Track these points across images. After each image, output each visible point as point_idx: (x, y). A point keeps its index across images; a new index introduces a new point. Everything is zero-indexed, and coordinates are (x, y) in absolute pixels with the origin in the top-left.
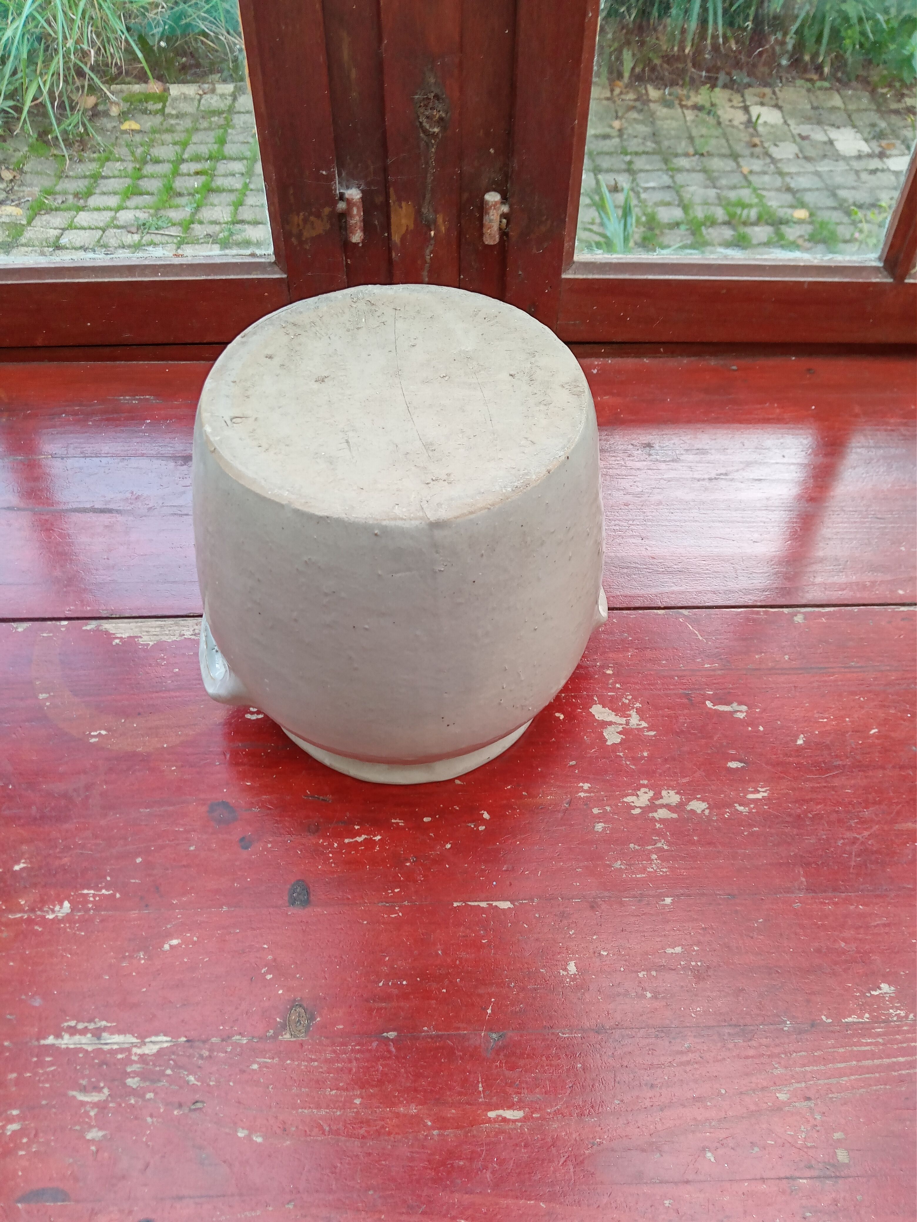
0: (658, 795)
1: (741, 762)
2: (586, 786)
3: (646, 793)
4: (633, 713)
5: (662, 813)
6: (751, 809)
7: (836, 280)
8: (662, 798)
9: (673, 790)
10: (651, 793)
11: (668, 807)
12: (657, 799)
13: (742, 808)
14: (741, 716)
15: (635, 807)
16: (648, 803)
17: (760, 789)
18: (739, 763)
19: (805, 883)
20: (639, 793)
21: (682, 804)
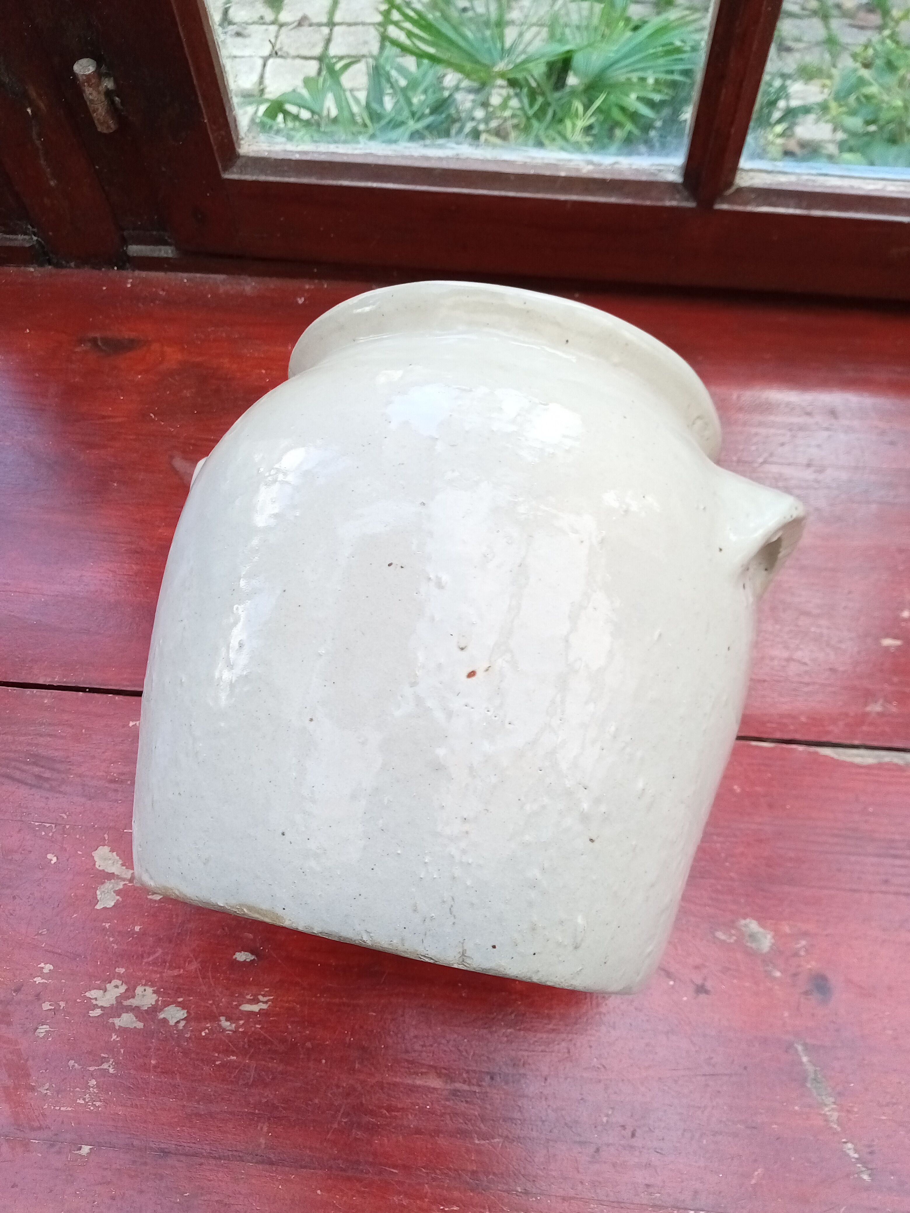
0: (130, 993)
1: (252, 953)
2: (48, 968)
3: (117, 987)
5: (127, 1020)
6: (237, 1027)
7: (613, 200)
8: (133, 997)
9: (152, 986)
10: (122, 989)
11: (136, 1010)
12: (128, 998)
13: (228, 1023)
15: (96, 1007)
16: (115, 1002)
17: (261, 998)
18: (250, 955)
19: (263, 1146)
20: (108, 985)
21: (154, 1010)
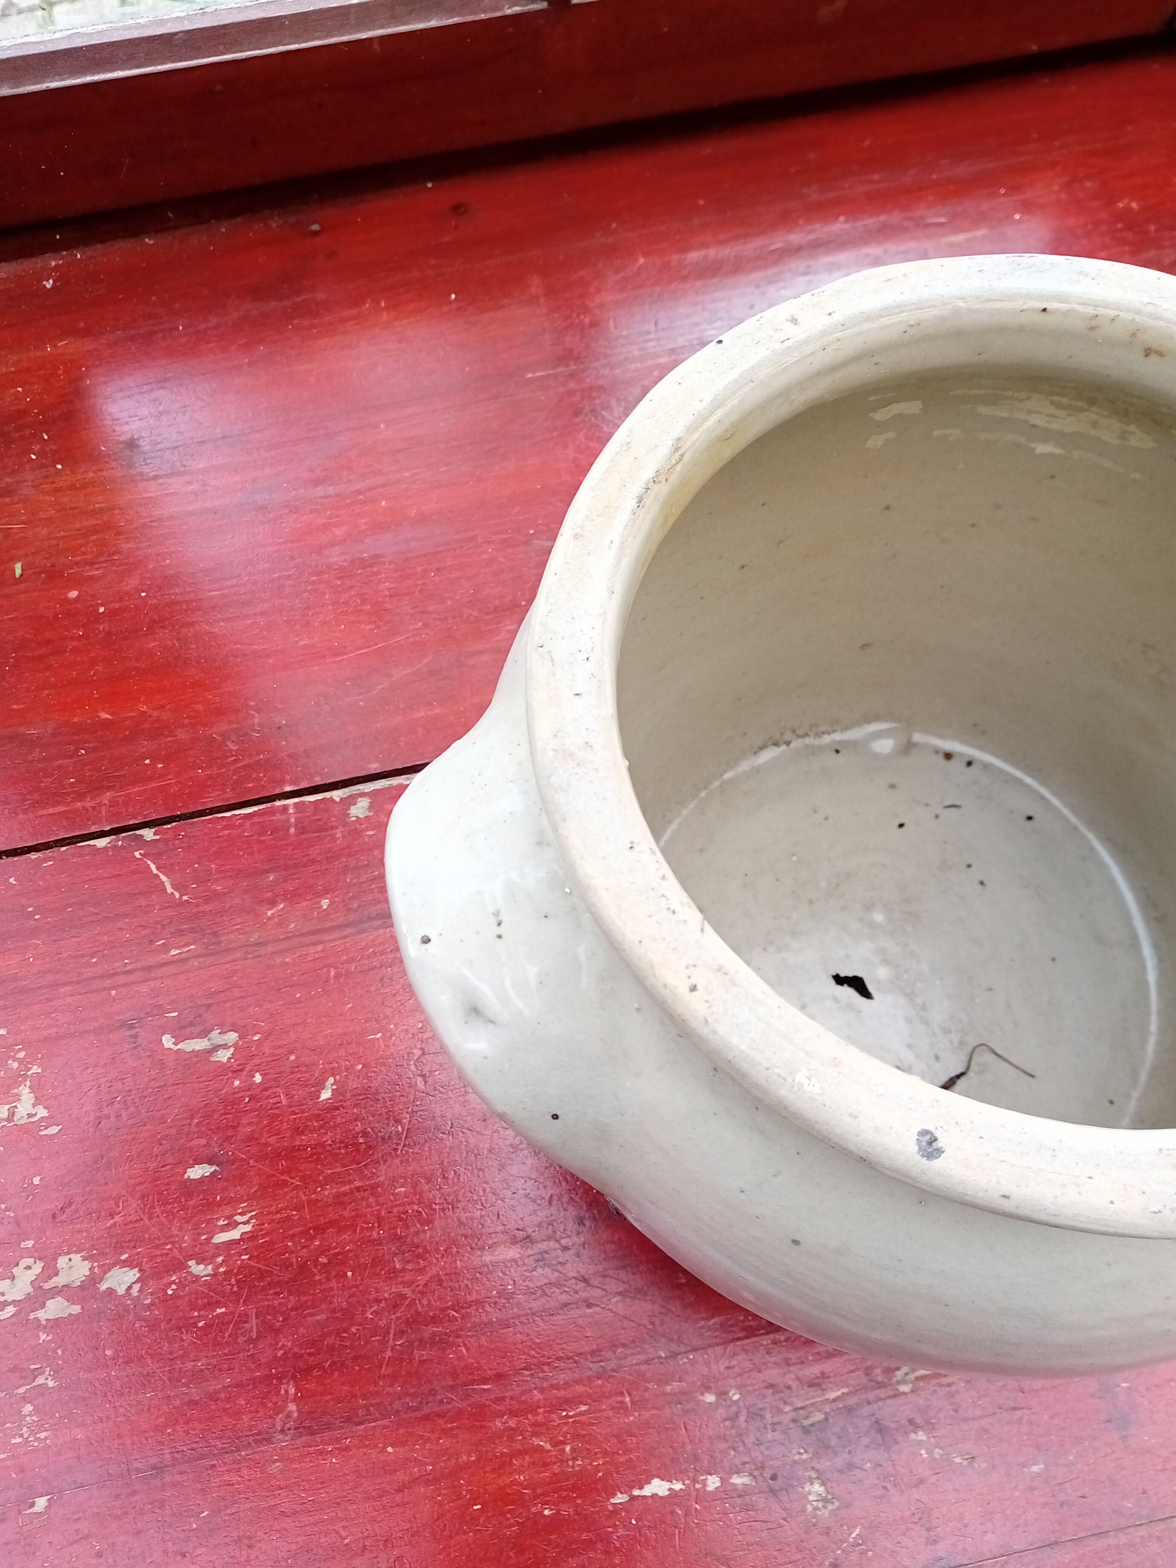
0: (50, 1270)
1: (210, 1162)
3: (29, 1268)
4: (25, 1092)
5: (55, 1308)
6: (216, 1268)
7: (433, 23)
8: (57, 1274)
9: (79, 1251)
10: (38, 1268)
11: (65, 1291)
12: (49, 1278)
13: (202, 1267)
14: (223, 1056)
15: (5, 1304)
16: (31, 1290)
17: (239, 1218)
18: (209, 1166)
19: (295, 1415)
20: (15, 1270)
21: (93, 1280)
